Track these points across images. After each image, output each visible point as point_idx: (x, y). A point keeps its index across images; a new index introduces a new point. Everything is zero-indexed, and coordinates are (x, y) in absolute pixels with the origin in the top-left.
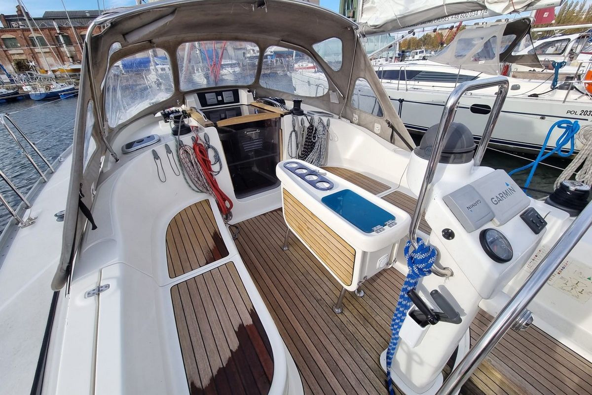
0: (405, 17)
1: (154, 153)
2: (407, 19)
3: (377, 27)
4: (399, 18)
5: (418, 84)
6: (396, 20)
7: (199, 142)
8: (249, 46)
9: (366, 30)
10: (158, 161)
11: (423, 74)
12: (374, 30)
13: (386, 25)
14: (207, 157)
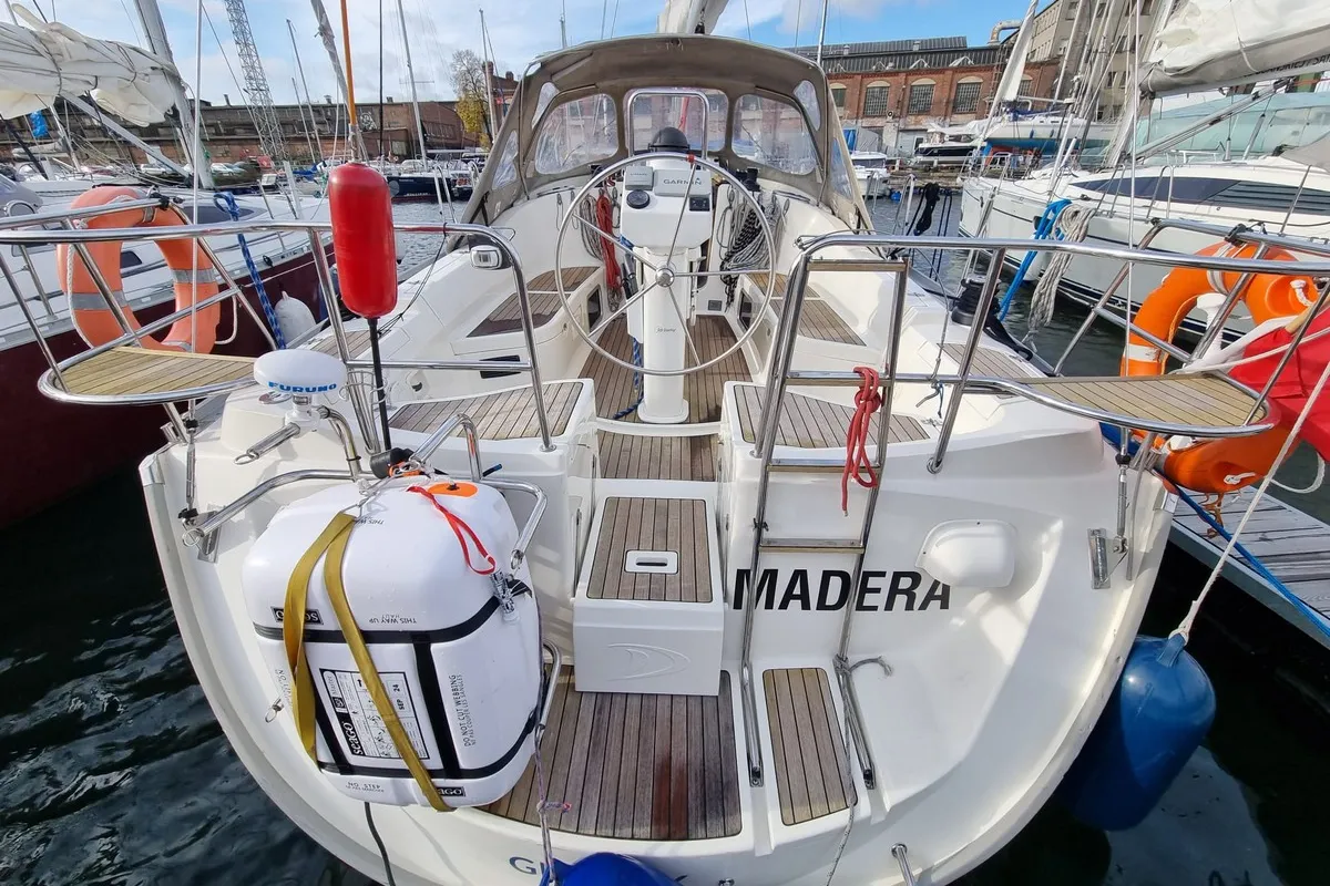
0: (1265, 44)
1: (559, 198)
2: (1271, 51)
3: (1182, 72)
4: (1248, 50)
5: (1218, 213)
6: (1239, 53)
7: (605, 196)
8: (933, 124)
9: (1156, 79)
10: (560, 207)
11: (1242, 188)
12: (1176, 80)
13: (1208, 66)
14: (611, 216)
